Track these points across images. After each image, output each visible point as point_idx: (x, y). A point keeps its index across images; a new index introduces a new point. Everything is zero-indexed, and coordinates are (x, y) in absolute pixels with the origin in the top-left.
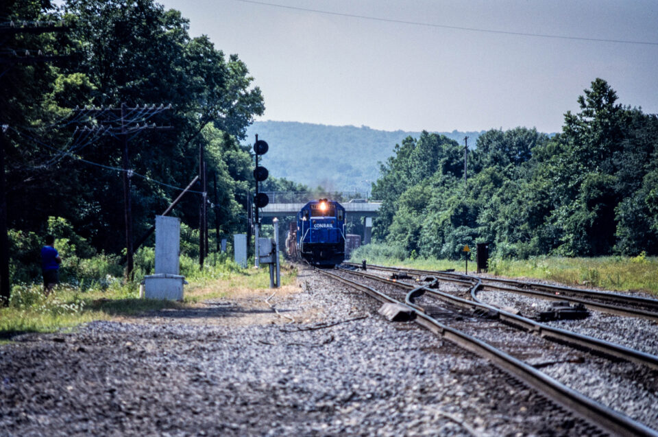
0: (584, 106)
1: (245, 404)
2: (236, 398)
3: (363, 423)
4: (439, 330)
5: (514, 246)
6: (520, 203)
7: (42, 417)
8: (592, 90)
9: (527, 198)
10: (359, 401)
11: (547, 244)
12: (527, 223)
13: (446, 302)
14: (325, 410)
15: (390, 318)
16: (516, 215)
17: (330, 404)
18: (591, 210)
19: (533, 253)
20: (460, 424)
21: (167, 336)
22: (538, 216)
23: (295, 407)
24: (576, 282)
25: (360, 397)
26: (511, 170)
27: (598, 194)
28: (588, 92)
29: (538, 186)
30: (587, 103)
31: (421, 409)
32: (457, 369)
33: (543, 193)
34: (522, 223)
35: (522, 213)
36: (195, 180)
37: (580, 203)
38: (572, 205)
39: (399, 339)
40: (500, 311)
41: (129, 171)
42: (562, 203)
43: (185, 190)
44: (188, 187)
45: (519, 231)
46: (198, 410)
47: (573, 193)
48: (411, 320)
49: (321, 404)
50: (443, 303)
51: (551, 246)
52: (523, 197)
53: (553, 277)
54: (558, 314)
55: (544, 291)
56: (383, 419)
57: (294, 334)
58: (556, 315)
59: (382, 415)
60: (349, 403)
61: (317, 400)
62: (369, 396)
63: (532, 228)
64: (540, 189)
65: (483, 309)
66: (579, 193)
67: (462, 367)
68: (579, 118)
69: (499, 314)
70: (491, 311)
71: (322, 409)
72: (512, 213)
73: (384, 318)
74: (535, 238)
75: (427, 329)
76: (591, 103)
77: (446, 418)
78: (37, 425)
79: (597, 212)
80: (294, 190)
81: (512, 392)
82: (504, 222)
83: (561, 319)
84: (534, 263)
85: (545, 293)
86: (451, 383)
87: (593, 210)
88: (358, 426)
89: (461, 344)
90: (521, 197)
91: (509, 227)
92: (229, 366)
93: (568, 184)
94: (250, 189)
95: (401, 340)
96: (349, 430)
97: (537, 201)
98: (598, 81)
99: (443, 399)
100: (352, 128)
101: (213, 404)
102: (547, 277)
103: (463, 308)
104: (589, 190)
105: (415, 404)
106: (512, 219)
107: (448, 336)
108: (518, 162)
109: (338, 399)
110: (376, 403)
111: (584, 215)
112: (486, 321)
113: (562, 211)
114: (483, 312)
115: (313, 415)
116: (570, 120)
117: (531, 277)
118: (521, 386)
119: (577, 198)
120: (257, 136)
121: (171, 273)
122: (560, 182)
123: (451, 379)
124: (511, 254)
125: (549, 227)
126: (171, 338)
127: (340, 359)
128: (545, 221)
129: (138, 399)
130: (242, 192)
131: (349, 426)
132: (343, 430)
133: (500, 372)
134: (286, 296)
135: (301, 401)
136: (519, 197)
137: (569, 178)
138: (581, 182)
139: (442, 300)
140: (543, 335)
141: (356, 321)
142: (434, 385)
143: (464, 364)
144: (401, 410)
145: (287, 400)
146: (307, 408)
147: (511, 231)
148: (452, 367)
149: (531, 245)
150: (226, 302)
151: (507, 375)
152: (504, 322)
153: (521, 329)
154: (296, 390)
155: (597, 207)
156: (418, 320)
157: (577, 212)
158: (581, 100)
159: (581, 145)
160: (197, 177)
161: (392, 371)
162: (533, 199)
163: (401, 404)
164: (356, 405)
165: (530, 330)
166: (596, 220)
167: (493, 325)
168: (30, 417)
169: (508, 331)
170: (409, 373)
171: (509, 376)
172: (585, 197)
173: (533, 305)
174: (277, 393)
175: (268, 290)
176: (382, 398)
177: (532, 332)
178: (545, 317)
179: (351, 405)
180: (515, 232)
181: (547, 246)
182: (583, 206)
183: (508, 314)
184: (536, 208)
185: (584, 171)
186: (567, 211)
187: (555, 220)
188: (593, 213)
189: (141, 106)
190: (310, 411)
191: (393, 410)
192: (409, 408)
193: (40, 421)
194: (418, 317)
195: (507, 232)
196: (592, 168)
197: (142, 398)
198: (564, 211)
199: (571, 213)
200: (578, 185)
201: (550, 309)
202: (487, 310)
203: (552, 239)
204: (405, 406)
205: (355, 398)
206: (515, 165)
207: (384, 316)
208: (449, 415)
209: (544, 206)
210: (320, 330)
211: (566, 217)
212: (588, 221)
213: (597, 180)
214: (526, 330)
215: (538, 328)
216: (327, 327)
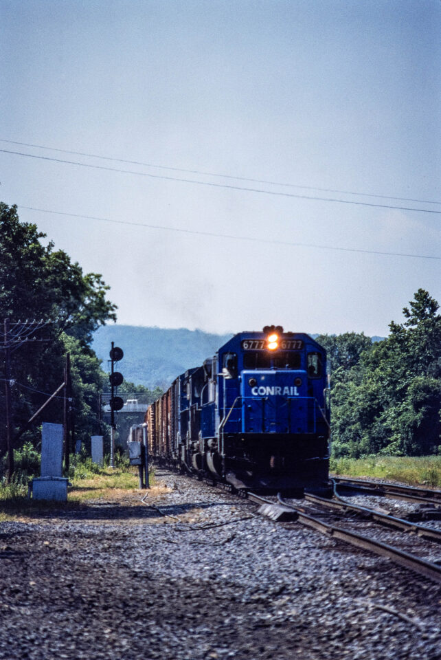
0: (408, 315)
1: (189, 597)
2: (179, 592)
3: (302, 613)
4: (326, 529)
5: (345, 445)
6: (351, 404)
7: (23, 608)
8: (415, 301)
9: (358, 399)
10: (289, 594)
11: (376, 444)
12: (358, 423)
13: (313, 502)
14: (260, 602)
15: (275, 518)
16: (348, 416)
17: (264, 597)
18: (417, 412)
19: (364, 452)
20: (396, 615)
21: (76, 536)
22: (369, 416)
23: (233, 599)
24: (417, 482)
25: (290, 591)
26: (340, 373)
27: (424, 397)
28: (412, 304)
29: (368, 388)
30: (411, 313)
31: (352, 602)
32: (363, 566)
33: (373, 395)
34: (354, 423)
35: (353, 414)
36: (61, 386)
37: (407, 405)
38: (400, 407)
39: (294, 538)
40: (373, 511)
41: (11, 381)
42: (391, 404)
43: (52, 396)
44: (55, 393)
45: (350, 431)
46: (151, 602)
47: (401, 395)
48: (294, 521)
49: (256, 597)
50: (310, 503)
51: (381, 445)
52: (354, 398)
53: (393, 477)
54: (426, 515)
55: (397, 491)
56: (320, 610)
57: (188, 533)
58: (423, 516)
59: (318, 606)
60: (279, 596)
61: (252, 594)
62: (297, 590)
63: (363, 428)
64: (370, 391)
65: (355, 510)
66: (407, 395)
67: (367, 564)
68: (404, 327)
69: (372, 514)
70: (363, 511)
71: (257, 601)
72: (343, 414)
73: (267, 518)
74: (366, 438)
75: (314, 530)
76: (415, 312)
77: (378, 609)
78: (19, 616)
79: (424, 414)
80: (135, 391)
81: (425, 587)
82: (335, 423)
83: (429, 520)
84: (372, 463)
85: (397, 494)
86: (366, 579)
87: (419, 411)
88: (298, 616)
89: (355, 542)
90: (351, 398)
91: (340, 427)
92: (151, 563)
93: (396, 387)
94: (97, 390)
95: (297, 538)
96: (292, 620)
97: (367, 402)
98: (421, 291)
99: (368, 593)
100: (186, 331)
101: (160, 597)
102: (389, 477)
103: (334, 509)
104: (415, 392)
105: (346, 597)
106: (343, 420)
107: (336, 535)
108: (347, 366)
109: (270, 593)
110: (304, 596)
111: (412, 416)
112: (361, 522)
113: (390, 412)
114: (356, 512)
115: (252, 606)
116: (395, 329)
117: (372, 476)
118: (429, 582)
119: (404, 401)
120: (113, 343)
121: (56, 476)
122: (388, 385)
123: (365, 575)
124: (344, 453)
125: (377, 427)
126: (81, 537)
127: (248, 556)
128: (375, 421)
129: (94, 593)
130: (89, 395)
131: (290, 616)
132: (287, 620)
133: (404, 569)
134: (159, 496)
135: (237, 594)
136: (350, 399)
137: (397, 382)
138: (408, 385)
139: (309, 501)
140: (420, 535)
141: (244, 521)
142: (352, 580)
143: (369, 562)
144: (334, 602)
145: (224, 593)
146: (244, 600)
147: (342, 431)
148: (358, 564)
149: (362, 444)
150: (106, 502)
151: (411, 572)
152: (378, 522)
153: (397, 529)
154: (229, 585)
155: (423, 409)
156: (301, 520)
157: (405, 413)
158: (406, 311)
159: (408, 351)
160: (64, 384)
161: (307, 567)
162: (364, 399)
163: (333, 597)
164: (287, 598)
165: (406, 530)
166: (422, 421)
167: (369, 524)
168: (12, 608)
169: (385, 530)
170: (323, 569)
171: (415, 573)
172: (412, 399)
173: (396, 506)
174: (213, 587)
175: (139, 490)
176: (309, 592)
177: (408, 532)
178: (414, 517)
179: (282, 598)
180: (347, 431)
181: (378, 445)
182: (410, 407)
183: (380, 514)
184: (367, 408)
185: (411, 375)
186: (395, 412)
187: (385, 420)
188: (420, 414)
189: (23, 321)
190: (247, 603)
191: (327, 602)
192: (341, 600)
193: (22, 612)
194: (300, 517)
195: (338, 431)
196: (418, 373)
197: (97, 592)
198: (393, 412)
199: (399, 414)
200: (405, 388)
201: (417, 511)
202: (359, 511)
203: (381, 439)
204: (337, 599)
205: (285, 592)
206: (345, 369)
207: (267, 516)
208: (381, 606)
209: (374, 406)
210: (211, 530)
211: (394, 418)
212: (415, 422)
213: (423, 383)
214: (402, 530)
215: (414, 528)
216: (217, 526)
